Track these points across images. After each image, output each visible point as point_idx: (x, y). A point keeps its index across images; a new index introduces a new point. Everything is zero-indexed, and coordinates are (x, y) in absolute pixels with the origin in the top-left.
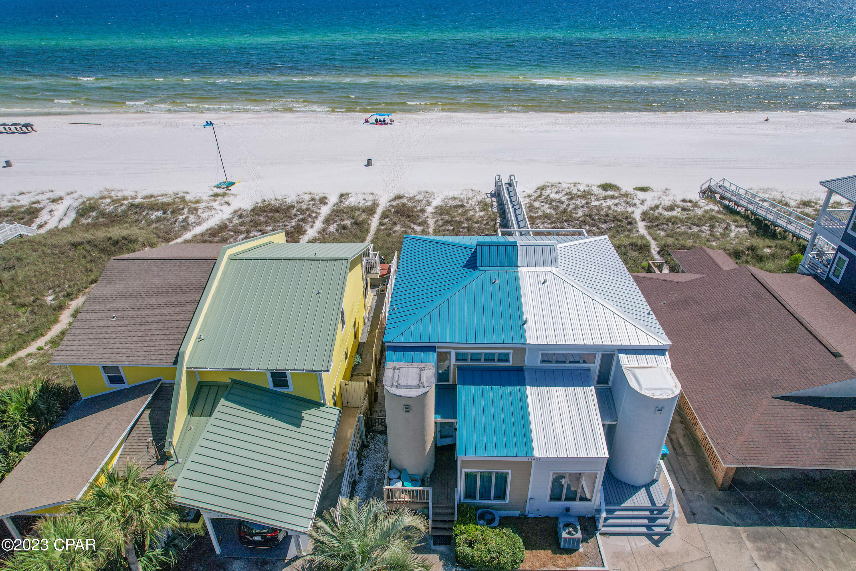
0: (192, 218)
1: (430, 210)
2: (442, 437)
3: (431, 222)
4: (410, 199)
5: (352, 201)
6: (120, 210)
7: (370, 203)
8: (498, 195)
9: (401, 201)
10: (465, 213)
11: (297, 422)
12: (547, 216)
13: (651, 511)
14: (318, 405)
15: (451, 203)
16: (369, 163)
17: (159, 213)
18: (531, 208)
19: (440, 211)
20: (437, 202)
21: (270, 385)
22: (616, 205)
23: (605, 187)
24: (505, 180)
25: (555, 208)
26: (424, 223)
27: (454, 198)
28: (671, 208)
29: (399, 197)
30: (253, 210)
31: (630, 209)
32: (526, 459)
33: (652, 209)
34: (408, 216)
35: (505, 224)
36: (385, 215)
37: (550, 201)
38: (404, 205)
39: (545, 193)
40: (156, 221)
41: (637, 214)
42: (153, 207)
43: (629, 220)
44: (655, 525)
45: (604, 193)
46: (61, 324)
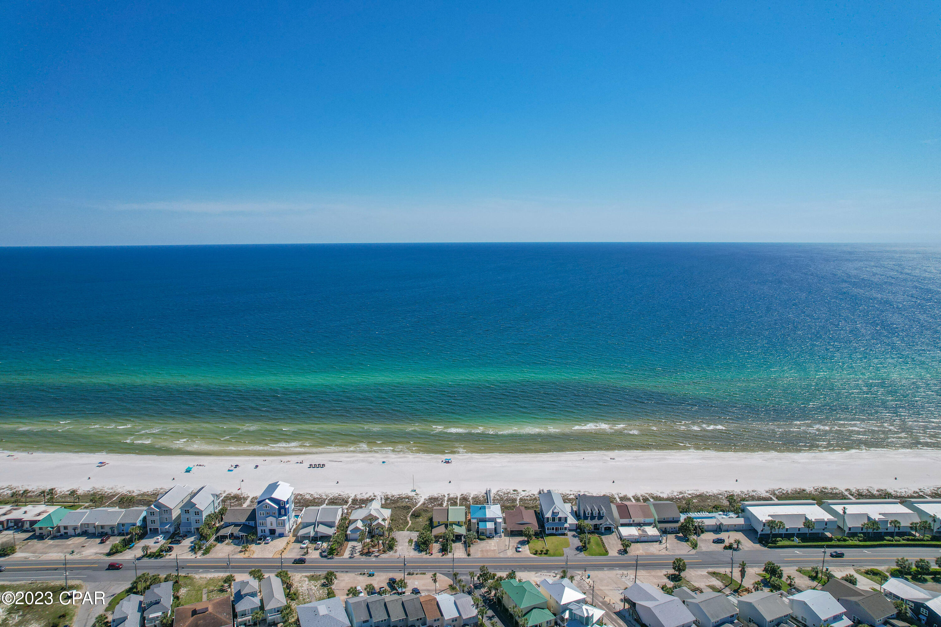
0: (417, 501)
1: (470, 498)
2: (478, 530)
3: (471, 501)
4: (466, 495)
5: (451, 496)
6: (395, 499)
7: (456, 496)
8: (486, 493)
10: (479, 499)
12: (497, 499)
13: (500, 535)
14: (463, 526)
15: (475, 496)
16: (450, 482)
17: (407, 500)
18: (494, 497)
19: (473, 498)
20: (472, 496)
22: (514, 496)
23: (514, 491)
24: (488, 489)
25: (500, 497)
26: (469, 501)
28: (527, 497)
29: (462, 495)
31: (517, 497)
33: (523, 497)
34: (466, 500)
35: (488, 502)
36: (460, 499)
37: (499, 495)
38: (464, 497)
39: (498, 493)
40: (408, 502)
41: (519, 498)
42: (404, 498)
43: (515, 500)
44: (500, 537)
45: (513, 492)
46: (410, 522)
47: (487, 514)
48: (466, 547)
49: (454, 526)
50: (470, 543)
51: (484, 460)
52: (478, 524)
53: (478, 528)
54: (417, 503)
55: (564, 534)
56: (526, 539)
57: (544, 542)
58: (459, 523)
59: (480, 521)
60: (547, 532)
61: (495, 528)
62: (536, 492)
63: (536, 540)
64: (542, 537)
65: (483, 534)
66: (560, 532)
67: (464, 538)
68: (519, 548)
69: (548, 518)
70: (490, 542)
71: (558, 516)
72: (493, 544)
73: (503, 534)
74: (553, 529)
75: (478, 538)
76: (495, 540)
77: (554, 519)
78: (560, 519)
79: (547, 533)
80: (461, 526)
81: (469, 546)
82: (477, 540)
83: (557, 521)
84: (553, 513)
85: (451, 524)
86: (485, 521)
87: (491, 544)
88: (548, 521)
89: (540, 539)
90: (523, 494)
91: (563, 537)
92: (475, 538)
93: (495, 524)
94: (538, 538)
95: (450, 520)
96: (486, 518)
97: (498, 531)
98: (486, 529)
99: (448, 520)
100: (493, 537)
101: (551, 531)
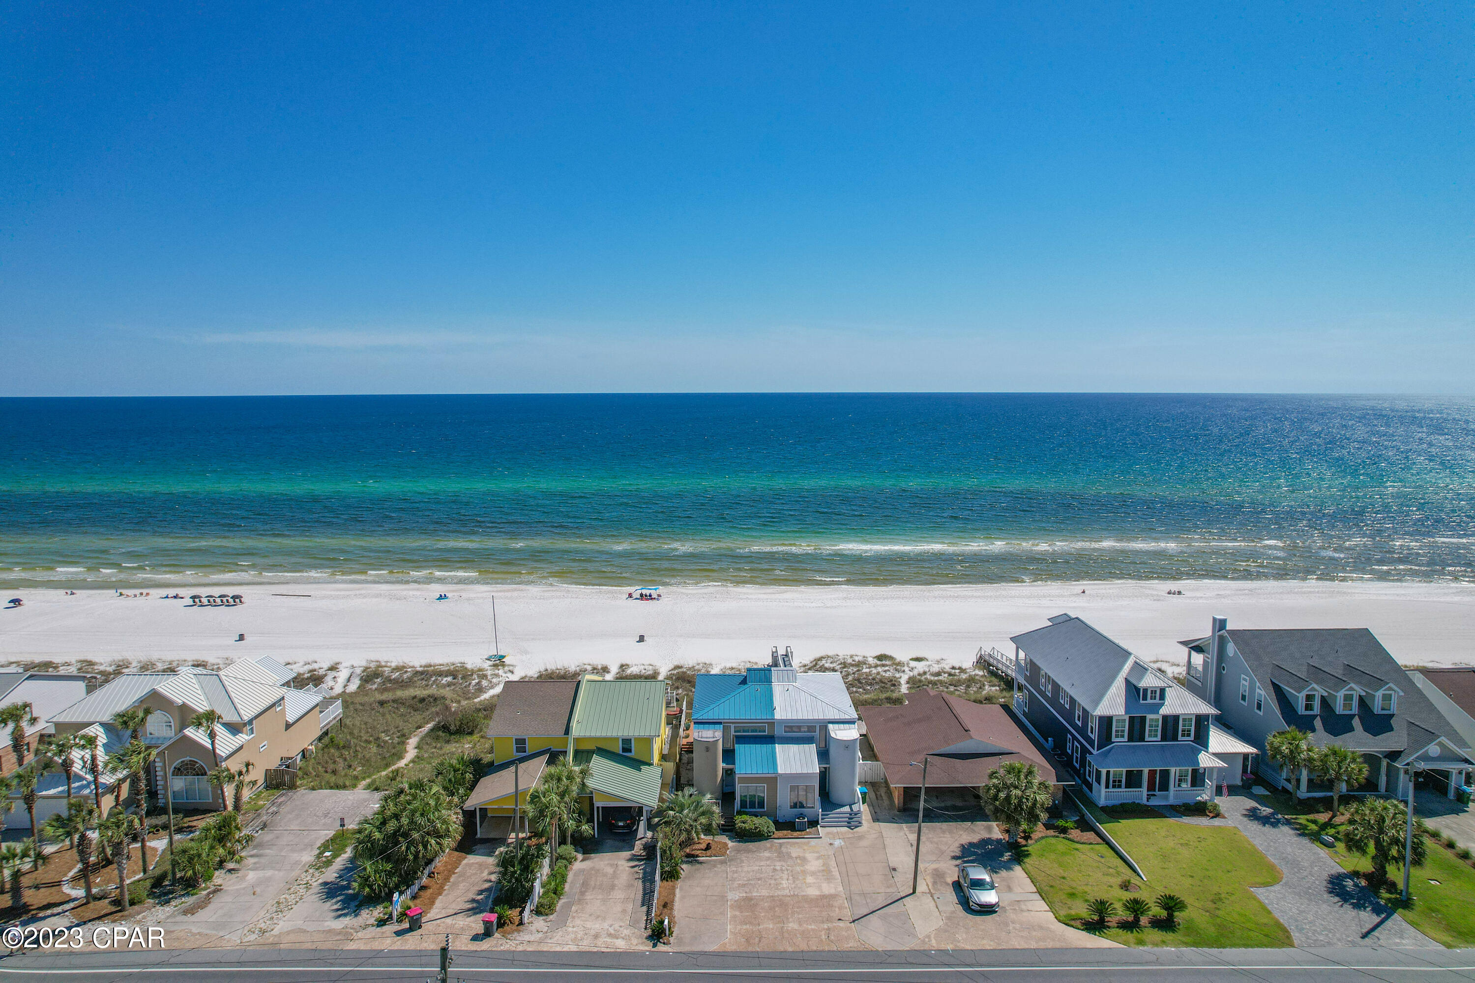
0: (484, 683)
2: (726, 786)
4: (690, 669)
5: (633, 670)
6: (405, 676)
7: (651, 672)
9: (680, 670)
11: (640, 770)
13: (851, 814)
14: (650, 764)
16: (642, 639)
17: (449, 679)
20: (715, 671)
21: (621, 752)
22: (885, 671)
23: (880, 658)
24: (781, 651)
27: (732, 668)
28: (938, 674)
29: (677, 667)
30: (540, 676)
31: (897, 675)
32: (773, 775)
33: (919, 675)
34: (689, 682)
36: (666, 681)
37: (823, 669)
38: (686, 673)
39: (820, 663)
40: (449, 685)
41: (904, 679)
42: (441, 674)
43: (894, 683)
44: (852, 821)
45: (879, 663)
46: (411, 753)
47: (776, 704)
48: (648, 879)
49: (597, 762)
50: (678, 854)
51: (765, 596)
52: (729, 755)
53: (729, 773)
54: (480, 690)
55: (1199, 809)
56: (996, 831)
57: (1103, 849)
58: (627, 749)
59: (741, 740)
60: (1103, 795)
61: (824, 776)
62: (967, 660)
63: (1060, 844)
64: (1084, 825)
65: (754, 805)
66: (1173, 796)
67: (650, 827)
68: (978, 884)
69: (1107, 722)
70: (795, 852)
71: (1164, 711)
72: (814, 865)
73: (864, 808)
74: (1133, 780)
75: (729, 829)
76: (826, 840)
77: (1137, 728)
78: (1171, 725)
79: (1102, 802)
80: (637, 764)
81: (671, 875)
82: (724, 839)
83: (1153, 738)
84: (1134, 692)
85: (583, 755)
86: (771, 739)
87: (804, 860)
88: (1106, 736)
89: (1075, 833)
90: (920, 667)
91: (1203, 821)
92: (708, 830)
93: (824, 755)
94: (1064, 830)
95: (577, 730)
96: (772, 723)
97: (839, 791)
98: (772, 781)
99: (567, 731)
100: (814, 823)
101: (1124, 795)
